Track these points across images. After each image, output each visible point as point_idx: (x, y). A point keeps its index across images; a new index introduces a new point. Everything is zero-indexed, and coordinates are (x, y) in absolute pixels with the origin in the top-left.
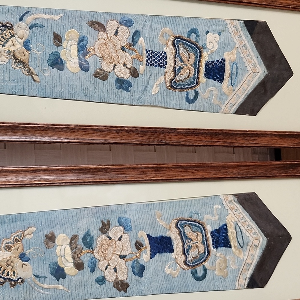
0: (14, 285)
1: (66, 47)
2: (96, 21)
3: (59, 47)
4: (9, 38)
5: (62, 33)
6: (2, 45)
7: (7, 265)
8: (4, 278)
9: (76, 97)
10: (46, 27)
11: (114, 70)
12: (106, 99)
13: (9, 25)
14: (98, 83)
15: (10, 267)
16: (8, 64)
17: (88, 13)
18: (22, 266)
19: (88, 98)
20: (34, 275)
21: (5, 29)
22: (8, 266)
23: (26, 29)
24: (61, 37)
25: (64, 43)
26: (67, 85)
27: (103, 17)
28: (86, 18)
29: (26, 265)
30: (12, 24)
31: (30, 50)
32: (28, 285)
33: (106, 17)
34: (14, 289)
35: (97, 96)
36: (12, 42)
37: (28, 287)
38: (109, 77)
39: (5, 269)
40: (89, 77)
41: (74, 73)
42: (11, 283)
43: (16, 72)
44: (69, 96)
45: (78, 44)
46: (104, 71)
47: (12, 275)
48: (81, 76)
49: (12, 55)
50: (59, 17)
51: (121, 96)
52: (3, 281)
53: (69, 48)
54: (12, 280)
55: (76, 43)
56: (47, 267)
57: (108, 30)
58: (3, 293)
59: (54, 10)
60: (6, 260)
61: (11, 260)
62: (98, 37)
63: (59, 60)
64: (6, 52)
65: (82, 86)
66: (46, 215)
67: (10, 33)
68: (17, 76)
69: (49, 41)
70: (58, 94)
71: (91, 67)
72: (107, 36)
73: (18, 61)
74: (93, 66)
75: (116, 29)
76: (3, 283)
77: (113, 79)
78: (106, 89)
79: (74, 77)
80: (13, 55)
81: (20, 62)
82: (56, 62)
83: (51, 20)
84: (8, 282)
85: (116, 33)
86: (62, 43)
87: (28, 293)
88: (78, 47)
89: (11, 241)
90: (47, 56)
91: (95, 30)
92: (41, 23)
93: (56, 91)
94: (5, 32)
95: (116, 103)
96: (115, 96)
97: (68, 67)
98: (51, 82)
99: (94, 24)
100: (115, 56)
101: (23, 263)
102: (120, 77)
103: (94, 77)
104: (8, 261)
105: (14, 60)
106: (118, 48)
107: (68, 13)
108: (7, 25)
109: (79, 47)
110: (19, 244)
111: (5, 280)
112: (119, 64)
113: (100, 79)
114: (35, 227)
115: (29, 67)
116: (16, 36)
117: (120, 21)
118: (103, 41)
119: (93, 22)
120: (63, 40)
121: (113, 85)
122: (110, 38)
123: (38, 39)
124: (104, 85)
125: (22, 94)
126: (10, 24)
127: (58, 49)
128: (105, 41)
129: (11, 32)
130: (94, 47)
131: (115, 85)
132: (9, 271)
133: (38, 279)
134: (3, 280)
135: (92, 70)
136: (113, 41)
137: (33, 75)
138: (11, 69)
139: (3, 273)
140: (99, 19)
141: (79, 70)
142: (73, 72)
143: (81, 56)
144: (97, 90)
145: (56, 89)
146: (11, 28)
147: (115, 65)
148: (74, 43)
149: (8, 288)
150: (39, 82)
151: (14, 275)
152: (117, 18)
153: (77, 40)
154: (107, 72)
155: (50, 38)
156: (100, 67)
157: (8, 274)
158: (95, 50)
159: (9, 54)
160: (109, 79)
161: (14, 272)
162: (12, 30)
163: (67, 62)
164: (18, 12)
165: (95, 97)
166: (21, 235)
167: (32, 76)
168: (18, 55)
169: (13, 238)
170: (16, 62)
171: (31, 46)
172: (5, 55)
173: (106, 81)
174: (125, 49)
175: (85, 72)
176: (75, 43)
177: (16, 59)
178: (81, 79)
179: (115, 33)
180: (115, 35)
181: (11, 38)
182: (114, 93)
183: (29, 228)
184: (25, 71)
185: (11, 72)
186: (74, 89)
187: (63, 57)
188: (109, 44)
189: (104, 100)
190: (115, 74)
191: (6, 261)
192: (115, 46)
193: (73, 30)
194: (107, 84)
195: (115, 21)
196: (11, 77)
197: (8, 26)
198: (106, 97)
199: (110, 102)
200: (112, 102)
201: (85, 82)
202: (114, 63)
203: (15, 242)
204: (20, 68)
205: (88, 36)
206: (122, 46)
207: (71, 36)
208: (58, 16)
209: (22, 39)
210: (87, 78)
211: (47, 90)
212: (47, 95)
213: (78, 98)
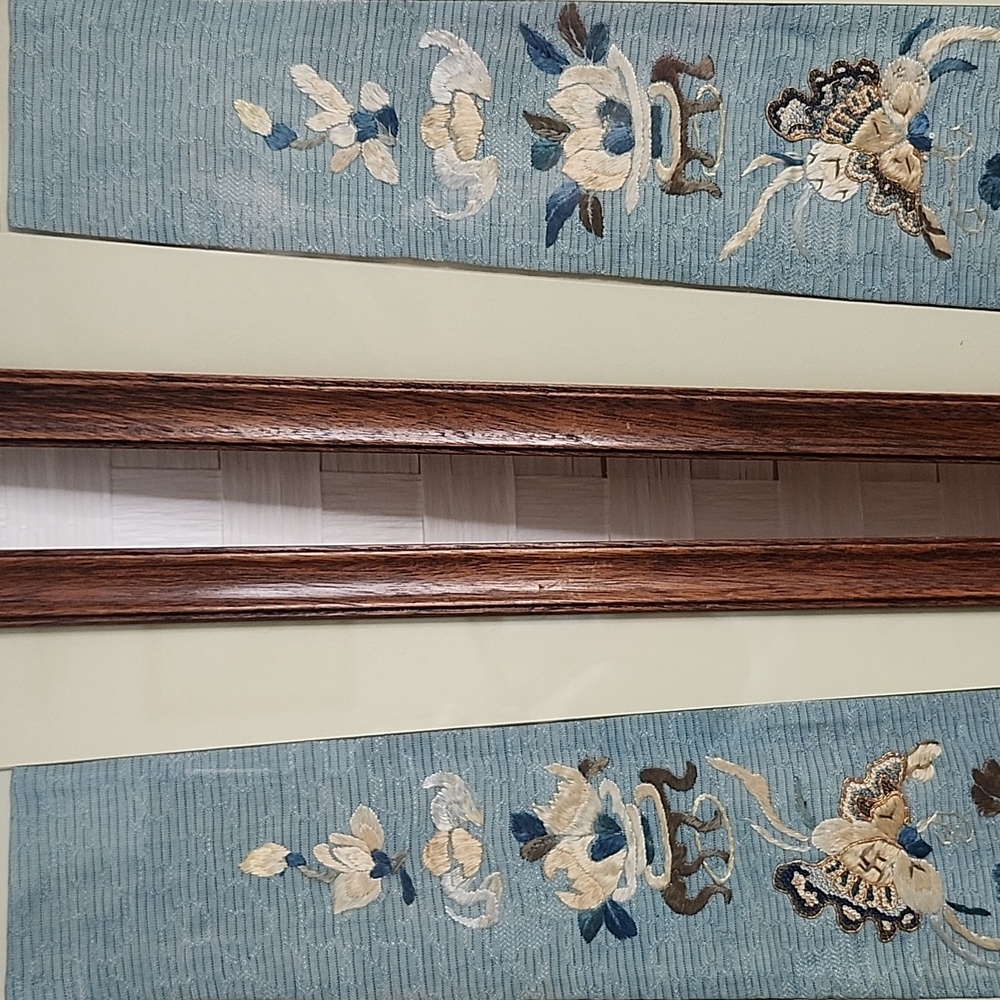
0: (891, 934)
4: (866, 113)
6: (842, 136)
7: (865, 867)
8: (858, 908)
10: (981, 68)
13: (868, 68)
15: (872, 875)
16: (857, 200)
18: (908, 870)
20: (948, 903)
21: (855, 84)
22: (866, 871)
23: (920, 78)
29: (923, 870)
30: (879, 65)
31: (928, 149)
32: (932, 935)
34: (889, 944)
36: (875, 124)
37: (933, 943)
39: (860, 879)
42: (882, 925)
43: (881, 223)
47: (881, 898)
49: (870, 169)
52: (858, 918)
54: (884, 917)
56: (988, 878)
58: (860, 958)
60: (860, 849)
61: (876, 848)
64: (853, 158)
66: (968, 705)
67: (869, 94)
68: (880, 239)
69: (990, 119)
73: (887, 187)
76: (857, 923)
80: (875, 170)
81: (894, 190)
84: (870, 924)
87: (935, 962)
89: (868, 786)
90: (978, 166)
92: (968, 59)
94: (853, 93)
98: (986, 253)
101: (913, 859)
104: (865, 852)
105: (877, 185)
108: (863, 68)
110: (893, 798)
111: (862, 916)
114: (937, 743)
115: (920, 207)
116: (885, 103)
123: (953, 112)
125: (893, 299)
126: (870, 64)
129: (871, 91)
132: (871, 886)
133: (962, 916)
134: (858, 916)
137: (930, 234)
138: (870, 216)
139: (855, 891)
146: (874, 78)
149: (873, 943)
150: (949, 257)
151: (890, 900)
155: (990, 106)
159: (863, 167)
161: (888, 890)
162: (876, 84)
164: (900, 22)
166: (897, 766)
167: (928, 236)
168: (890, 168)
169: (874, 776)
170: (881, 193)
171: (931, 136)
172: (850, 168)
177: (882, 179)
181: (872, 113)
183: (918, 745)
184: (906, 221)
185: (864, 225)
191: (860, 853)
196: (863, 241)
197: (865, 72)
203: (882, 791)
204: (892, 210)
209: (904, 114)
211: (970, 284)
212: (970, 300)
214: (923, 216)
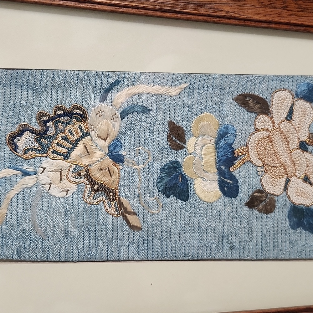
1: (193, 151)
2: (252, 92)
3: (179, 152)
4: (79, 140)
5: (185, 123)
6: (63, 155)
9: (213, 253)
10: (154, 111)
11: (285, 189)
12: (271, 252)
13: (78, 111)
14: (254, 218)
16: (76, 196)
17: (237, 78)
19: (238, 252)
21: (71, 121)
23: (114, 117)
24: (183, 130)
25: (191, 143)
26: (196, 230)
27: (264, 84)
28: (232, 89)
30: (86, 108)
31: (122, 161)
33: (270, 85)
35: (255, 247)
36: (85, 147)
38: (276, 204)
40: (239, 209)
41: (208, 203)
43: (93, 210)
44: (200, 252)
45: (217, 142)
46: (267, 193)
48: (222, 208)
49: (84, 175)
50: (180, 90)
51: (299, 243)
53: (198, 151)
55: (213, 141)
57: (274, 109)
59: (171, 76)
62: (255, 125)
63: (180, 177)
64: (72, 169)
65: (226, 228)
67: (80, 128)
68: (93, 221)
69: (161, 141)
70: (178, 250)
71: (241, 189)
72: (273, 123)
73: (96, 187)
74: (246, 185)
75: (288, 108)
77: (284, 209)
78: (272, 232)
79: (209, 210)
80: (88, 176)
82: (174, 182)
83: (164, 97)
85: (289, 117)
86: (185, 143)
88: (216, 149)
90: (155, 171)
91: (249, 112)
92: (145, 105)
93: (173, 244)
94: (70, 127)
95: (291, 257)
96: (288, 243)
97: (198, 191)
98: (164, 226)
99: (248, 99)
100: (288, 163)
102: (297, 203)
103: (247, 208)
105: (89, 186)
106: (294, 144)
107: (197, 81)
108: (75, 111)
109: (219, 149)
112: (295, 178)
113: (260, 211)
115: (119, 198)
116: (92, 133)
117: (296, 91)
118: (266, 133)
119: (244, 96)
120: (186, 137)
121: (284, 221)
122: (277, 126)
123: (137, 138)
124: (268, 223)
125: (104, 259)
126: (80, 109)
127: (179, 156)
128: (268, 134)
129: (82, 125)
130: (247, 146)
131: (288, 220)
135: (245, 194)
136: (284, 131)
137: (127, 215)
138: (83, 205)
140: (257, 89)
141: (218, 196)
142: (207, 200)
143: (223, 167)
144: (254, 235)
145: (173, 239)
146: (83, 117)
147: (288, 181)
148: (209, 142)
150: (139, 229)
152: (290, 86)
153: (215, 135)
154: (273, 195)
155: (161, 134)
156: (259, 187)
158: (249, 153)
159: (79, 175)
160: (276, 210)
162: (85, 121)
163: (196, 182)
164: (99, 82)
165: (250, 250)
167: (126, 216)
168: (97, 175)
170: (92, 190)
171: (124, 153)
172: (70, 175)
173: (271, 215)
174: (307, 146)
175: (230, 199)
176: (211, 140)
177: (92, 182)
178: (222, 215)
179: (287, 115)
180: (287, 119)
181: (83, 139)
182: (288, 238)
184: (110, 208)
185: (81, 212)
186: (208, 237)
187: (186, 171)
188: (277, 138)
189: (267, 255)
190: (287, 199)
192: (288, 142)
193: (208, 113)
194: (274, 219)
195: (287, 91)
196: (81, 222)
197: (76, 114)
198: (272, 247)
199: (279, 258)
200: (283, 257)
201: (231, 219)
202: (285, 177)
204: (100, 201)
205: (236, 125)
206: (301, 142)
207: (203, 126)
208: (178, 87)
209: (105, 140)
210: (235, 211)
211: (155, 245)
212: (155, 256)
213: (218, 254)
214: (121, 204)
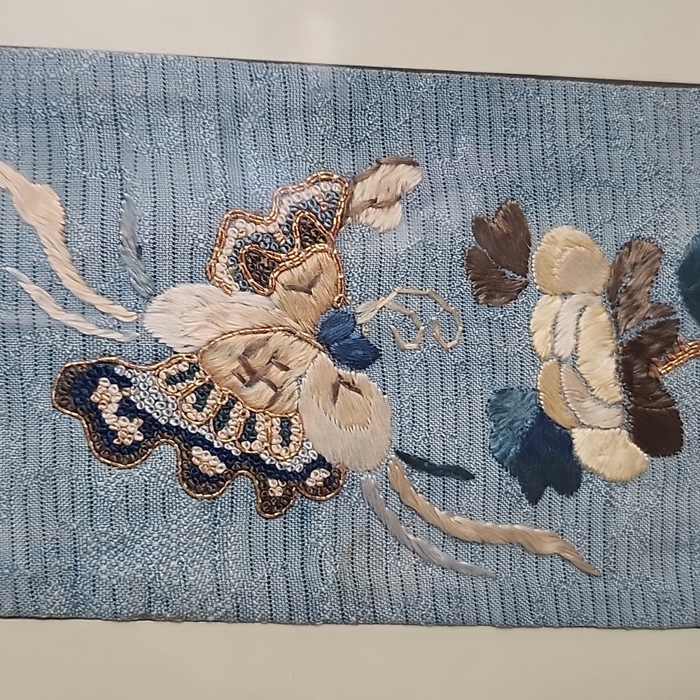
0: (282, 504)
7: (247, 378)
8: (223, 454)
15: (260, 393)
18: (330, 389)
20: (397, 453)
22: (249, 385)
29: (359, 392)
32: (362, 509)
34: (277, 523)
37: (361, 522)
39: (234, 400)
42: (267, 486)
47: (269, 438)
52: (220, 471)
54: (271, 471)
56: (478, 413)
58: (217, 543)
60: (240, 343)
61: (272, 345)
66: (482, 101)
76: (217, 481)
84: (244, 483)
87: (361, 557)
89: (271, 229)
101: (341, 371)
104: (249, 351)
110: (317, 259)
111: (229, 466)
114: (415, 164)
132: (253, 414)
133: (420, 478)
134: (221, 468)
139: (221, 419)
149: (245, 520)
151: (286, 442)
157: (249, 433)
161: (286, 424)
166: (332, 199)
169: (284, 212)
183: (380, 164)
191: (240, 352)
203: (298, 241)
